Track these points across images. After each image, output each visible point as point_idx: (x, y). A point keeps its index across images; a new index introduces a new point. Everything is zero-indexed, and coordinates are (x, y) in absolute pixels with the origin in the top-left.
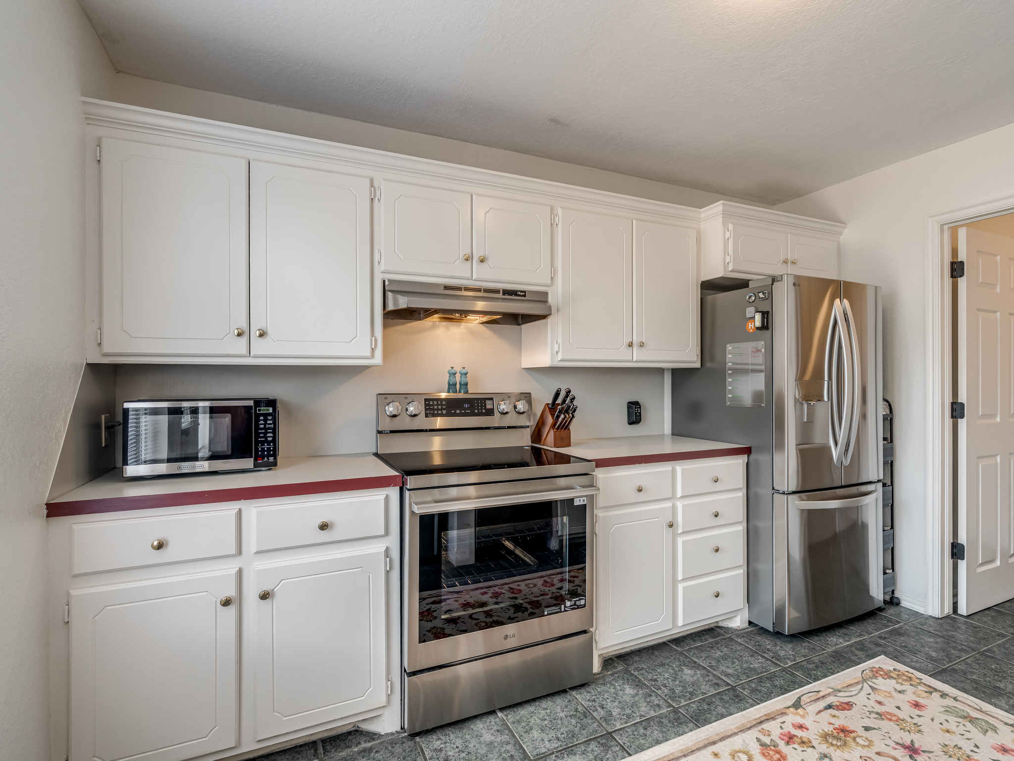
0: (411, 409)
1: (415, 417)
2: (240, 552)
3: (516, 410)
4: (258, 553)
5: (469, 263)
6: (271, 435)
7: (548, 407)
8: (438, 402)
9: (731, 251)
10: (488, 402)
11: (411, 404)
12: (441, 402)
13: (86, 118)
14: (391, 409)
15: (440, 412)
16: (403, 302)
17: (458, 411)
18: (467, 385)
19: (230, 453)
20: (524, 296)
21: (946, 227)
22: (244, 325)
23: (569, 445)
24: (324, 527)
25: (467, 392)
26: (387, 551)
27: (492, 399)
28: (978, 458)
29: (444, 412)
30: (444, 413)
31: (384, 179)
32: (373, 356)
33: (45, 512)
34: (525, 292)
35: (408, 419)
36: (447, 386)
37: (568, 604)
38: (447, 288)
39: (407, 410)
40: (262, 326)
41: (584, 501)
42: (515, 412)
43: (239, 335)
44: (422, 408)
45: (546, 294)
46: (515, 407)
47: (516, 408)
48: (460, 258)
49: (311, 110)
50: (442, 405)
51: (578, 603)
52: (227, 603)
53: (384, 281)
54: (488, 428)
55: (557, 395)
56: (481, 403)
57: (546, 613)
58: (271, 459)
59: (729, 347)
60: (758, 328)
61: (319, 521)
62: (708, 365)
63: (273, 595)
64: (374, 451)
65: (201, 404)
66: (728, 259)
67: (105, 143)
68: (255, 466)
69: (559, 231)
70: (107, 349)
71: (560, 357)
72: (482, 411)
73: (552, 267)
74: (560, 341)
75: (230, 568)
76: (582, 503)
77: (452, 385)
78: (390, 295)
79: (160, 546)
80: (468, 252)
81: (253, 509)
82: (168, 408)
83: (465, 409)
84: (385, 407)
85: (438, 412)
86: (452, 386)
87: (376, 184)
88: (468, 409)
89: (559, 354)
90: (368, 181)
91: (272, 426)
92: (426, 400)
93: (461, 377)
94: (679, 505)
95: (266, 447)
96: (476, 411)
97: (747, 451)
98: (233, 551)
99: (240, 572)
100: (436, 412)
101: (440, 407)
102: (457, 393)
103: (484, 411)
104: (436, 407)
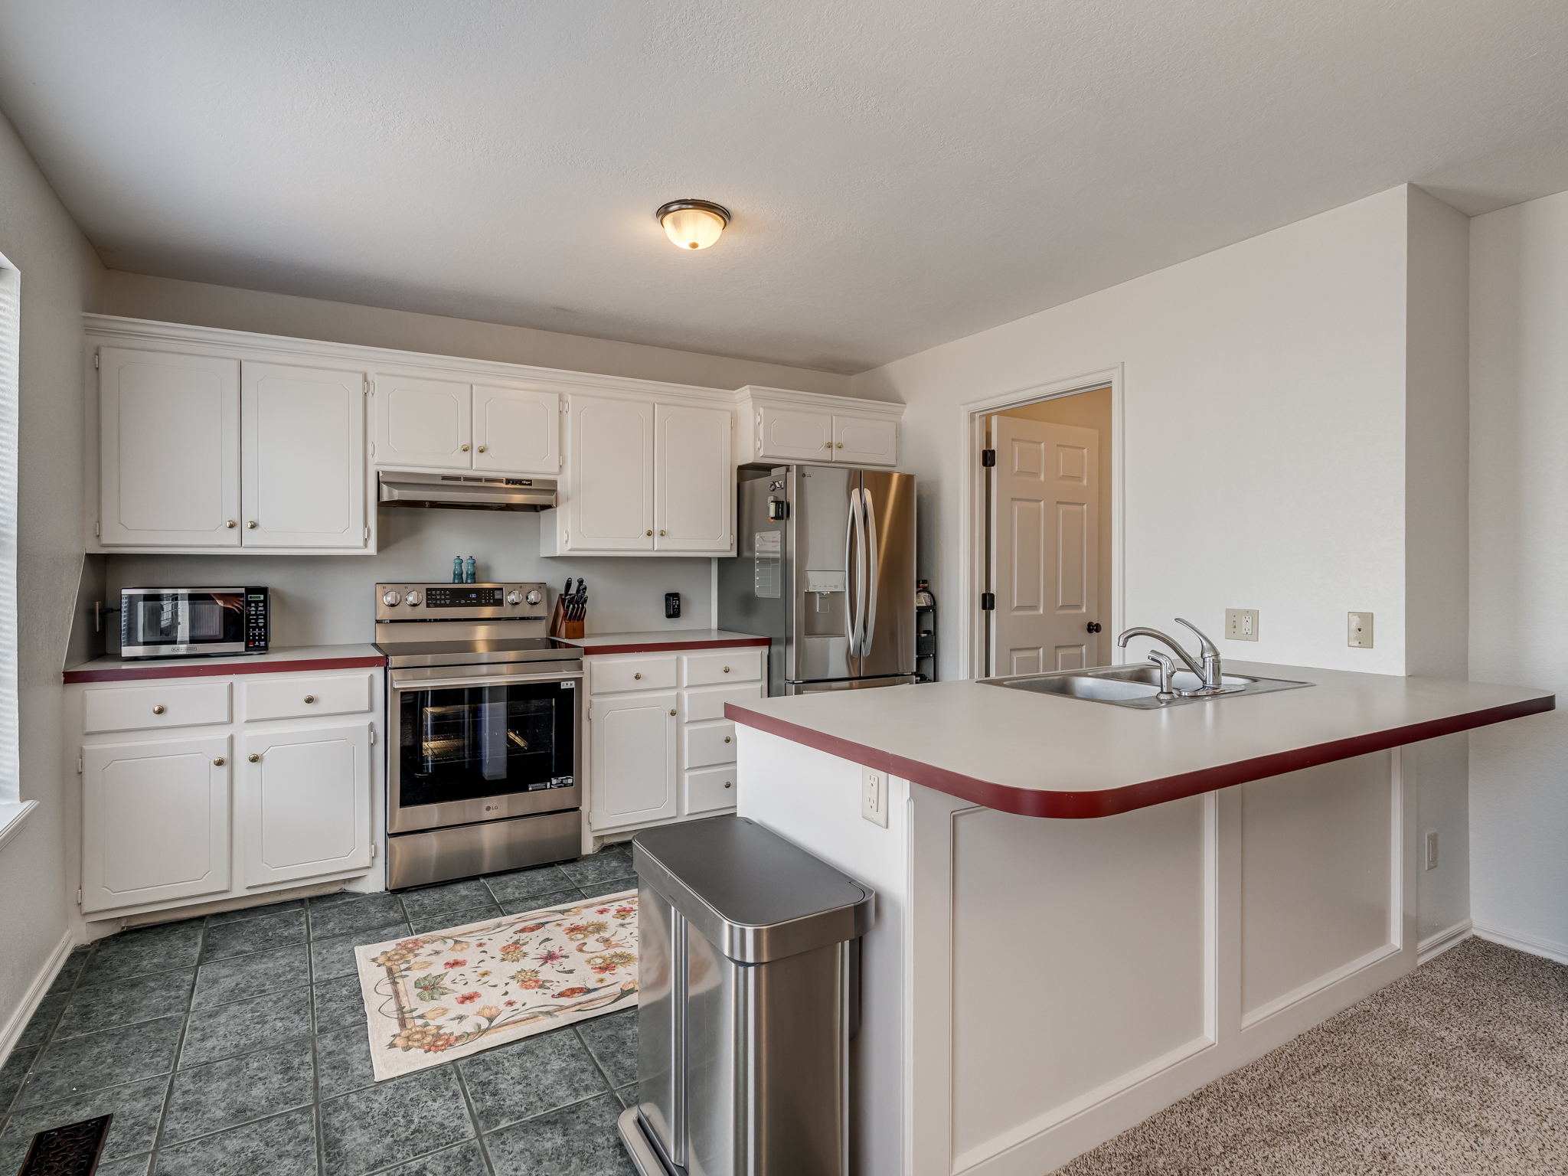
0: (411, 598)
1: (416, 607)
2: (231, 721)
3: (528, 600)
4: (248, 722)
5: (468, 453)
6: (262, 621)
7: (562, 598)
8: (441, 592)
9: (762, 438)
10: (496, 592)
11: (410, 594)
12: (445, 592)
13: (86, 330)
14: (388, 599)
15: (443, 602)
16: (397, 495)
17: (463, 602)
18: (474, 574)
19: (222, 637)
20: (530, 485)
21: (977, 415)
22: (236, 518)
23: (582, 636)
24: (310, 700)
25: (474, 582)
26: (371, 726)
27: (502, 589)
28: (1011, 650)
29: (448, 602)
31: (378, 374)
32: (366, 545)
33: (63, 679)
34: (531, 481)
35: (409, 609)
36: (452, 575)
37: (554, 781)
38: (444, 478)
39: (406, 599)
40: (254, 519)
41: (571, 684)
42: (527, 602)
43: (231, 526)
44: (424, 597)
45: (555, 483)
46: (527, 597)
48: (460, 449)
49: (306, 296)
50: (445, 595)
51: (564, 782)
52: (220, 763)
53: (378, 473)
55: (568, 585)
56: (489, 593)
57: (530, 789)
58: (262, 644)
59: (757, 536)
60: (772, 518)
61: (305, 696)
62: (746, 554)
63: (262, 759)
64: (374, 642)
65: (180, 591)
66: (758, 445)
67: (104, 352)
68: (246, 651)
69: (569, 419)
70: (105, 541)
71: (569, 547)
72: (489, 601)
73: (560, 455)
74: (569, 529)
75: (223, 733)
76: (569, 687)
77: (458, 574)
78: (385, 488)
79: (160, 711)
80: (467, 442)
81: (243, 682)
82: (144, 595)
83: (471, 599)
84: (382, 597)
85: (441, 602)
86: (458, 576)
87: (369, 378)
89: (568, 543)
90: (360, 377)
91: (263, 612)
92: (428, 589)
93: (469, 566)
94: (686, 694)
95: (257, 632)
96: (483, 601)
97: (767, 642)
98: (225, 719)
99: (231, 739)
100: (438, 602)
101: (443, 597)
102: (462, 583)
103: (492, 601)
104: (438, 597)
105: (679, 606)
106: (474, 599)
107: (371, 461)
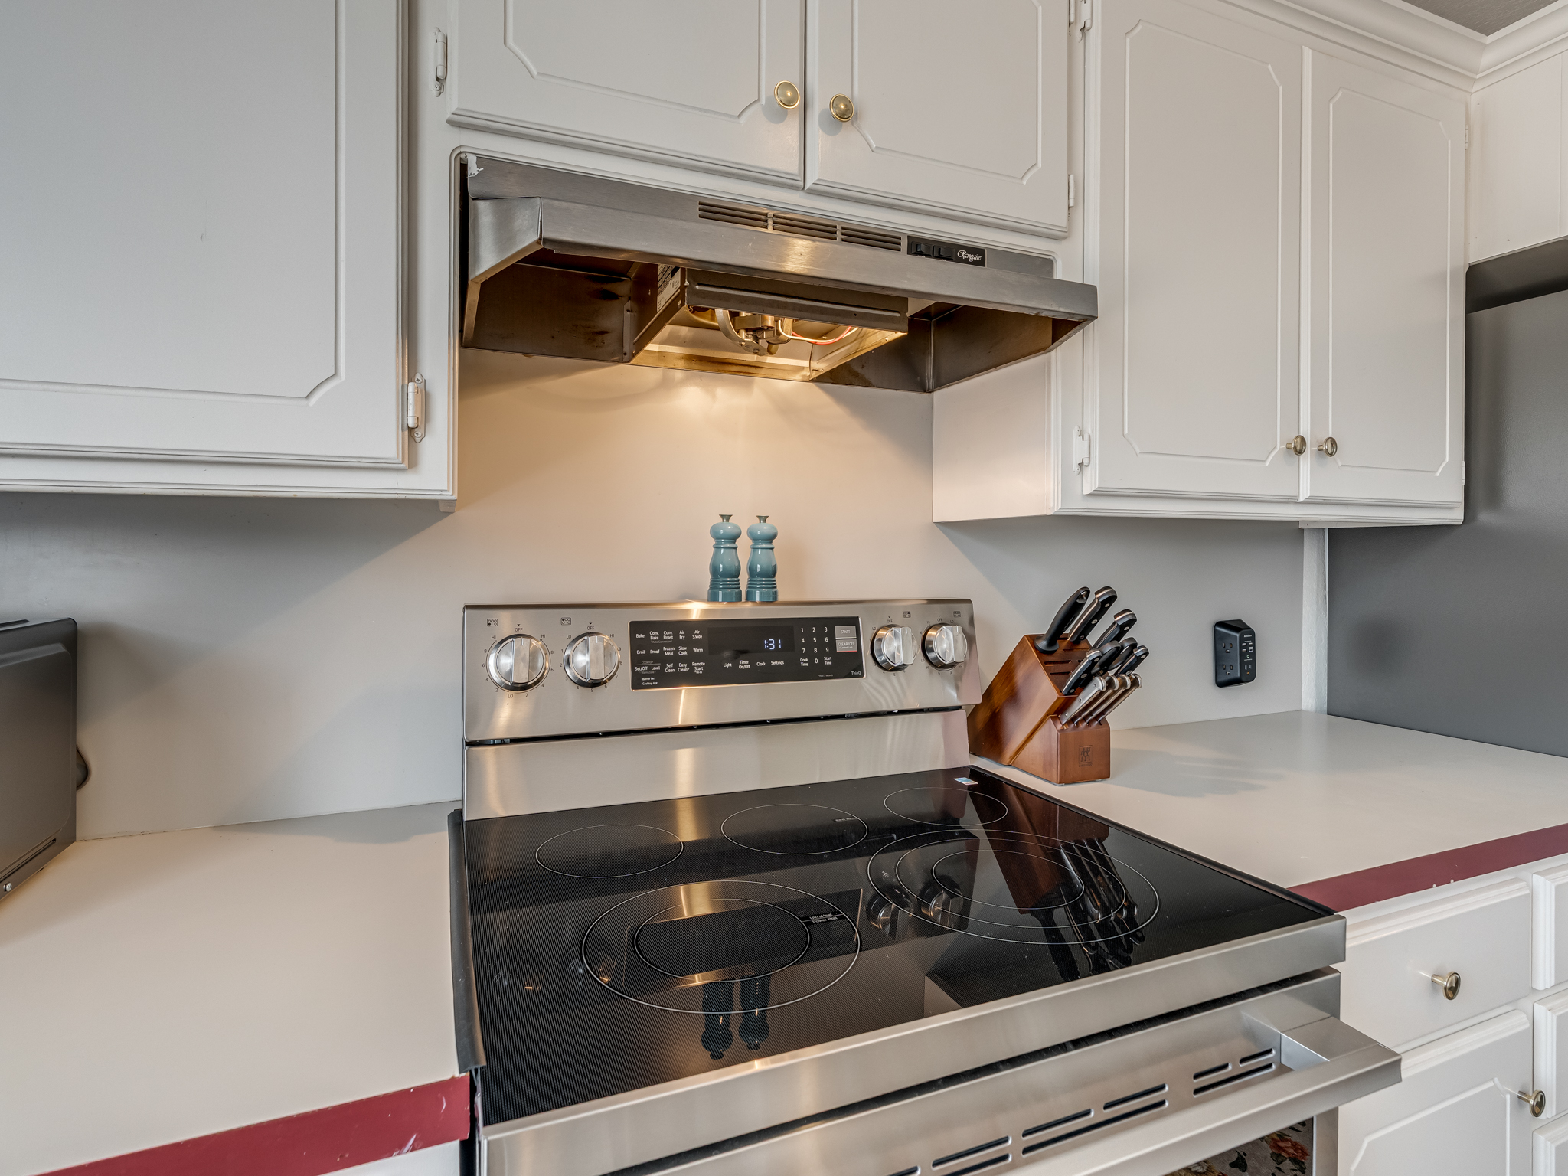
0: (581, 659)
1: (596, 689)
3: (931, 655)
5: (794, 121)
7: (1036, 648)
8: (676, 635)
10: (841, 631)
11: (581, 645)
12: (689, 633)
14: (507, 662)
15: (683, 668)
18: (774, 574)
20: (980, 264)
25: (772, 600)
27: (853, 621)
29: (699, 667)
30: (699, 670)
32: (411, 459)
35: (574, 693)
36: (708, 578)
38: (711, 210)
39: (567, 662)
42: (925, 664)
44: (623, 654)
45: (1048, 265)
46: (925, 647)
47: (932, 650)
48: (763, 101)
50: (690, 643)
53: (464, 167)
54: (841, 717)
55: (1069, 609)
56: (820, 635)
69: (1094, 52)
71: (1090, 484)
72: (822, 661)
73: (1069, 172)
74: (1092, 426)
77: (725, 574)
83: (769, 655)
84: (487, 652)
85: (676, 667)
86: (723, 580)
88: (777, 654)
89: (1088, 471)
92: (636, 627)
93: (754, 549)
96: (804, 662)
100: (669, 668)
101: (683, 651)
103: (828, 661)
104: (669, 652)
105: (1253, 655)
106: (774, 658)
107: (434, 111)
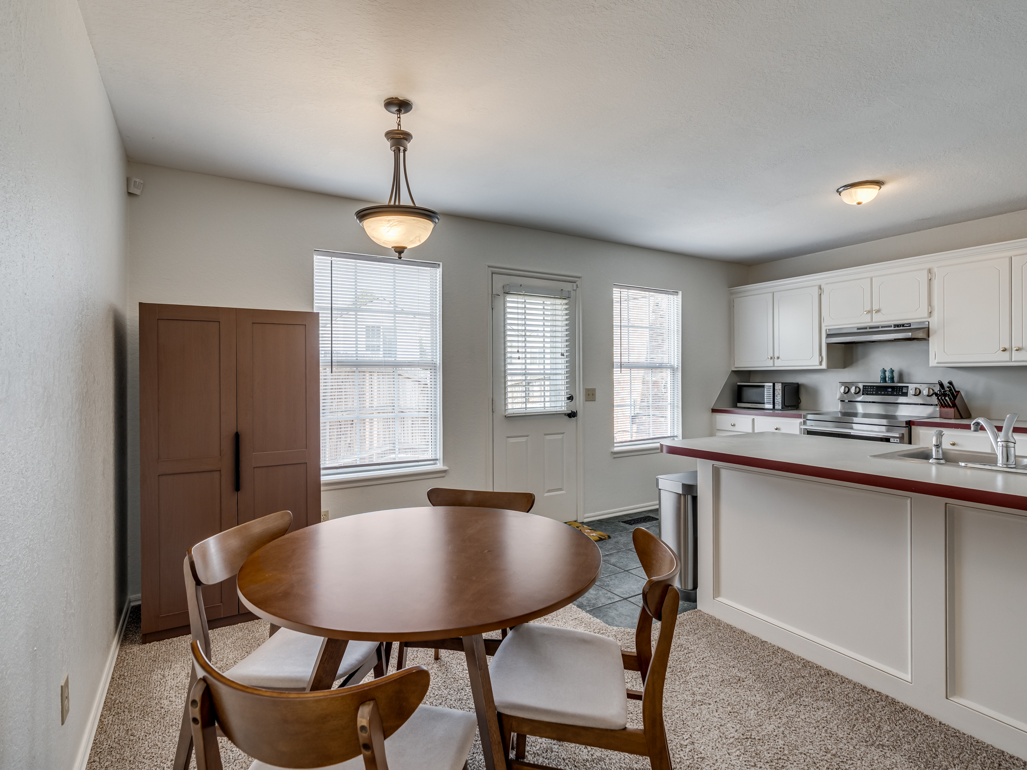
1: (857, 394)
5: (870, 314)
8: (872, 387)
10: (905, 388)
11: (853, 388)
13: (730, 294)
17: (883, 393)
18: (893, 378)
20: (910, 326)
22: (772, 355)
24: (777, 429)
25: (892, 382)
27: (908, 387)
29: (874, 393)
31: (825, 284)
32: (821, 363)
33: (711, 411)
34: (910, 324)
36: (879, 379)
38: (859, 329)
40: (778, 355)
43: (771, 358)
44: (860, 390)
45: (927, 324)
50: (874, 389)
53: (826, 330)
56: (899, 389)
69: (935, 282)
71: (936, 361)
73: (930, 306)
74: (936, 351)
79: (733, 425)
80: (869, 308)
83: (888, 391)
84: (840, 388)
85: (871, 392)
86: (884, 379)
87: (822, 287)
90: (817, 288)
92: (865, 386)
93: (889, 374)
96: (895, 393)
102: (886, 382)
103: (900, 393)
104: (869, 390)
106: (890, 392)
107: (823, 325)
